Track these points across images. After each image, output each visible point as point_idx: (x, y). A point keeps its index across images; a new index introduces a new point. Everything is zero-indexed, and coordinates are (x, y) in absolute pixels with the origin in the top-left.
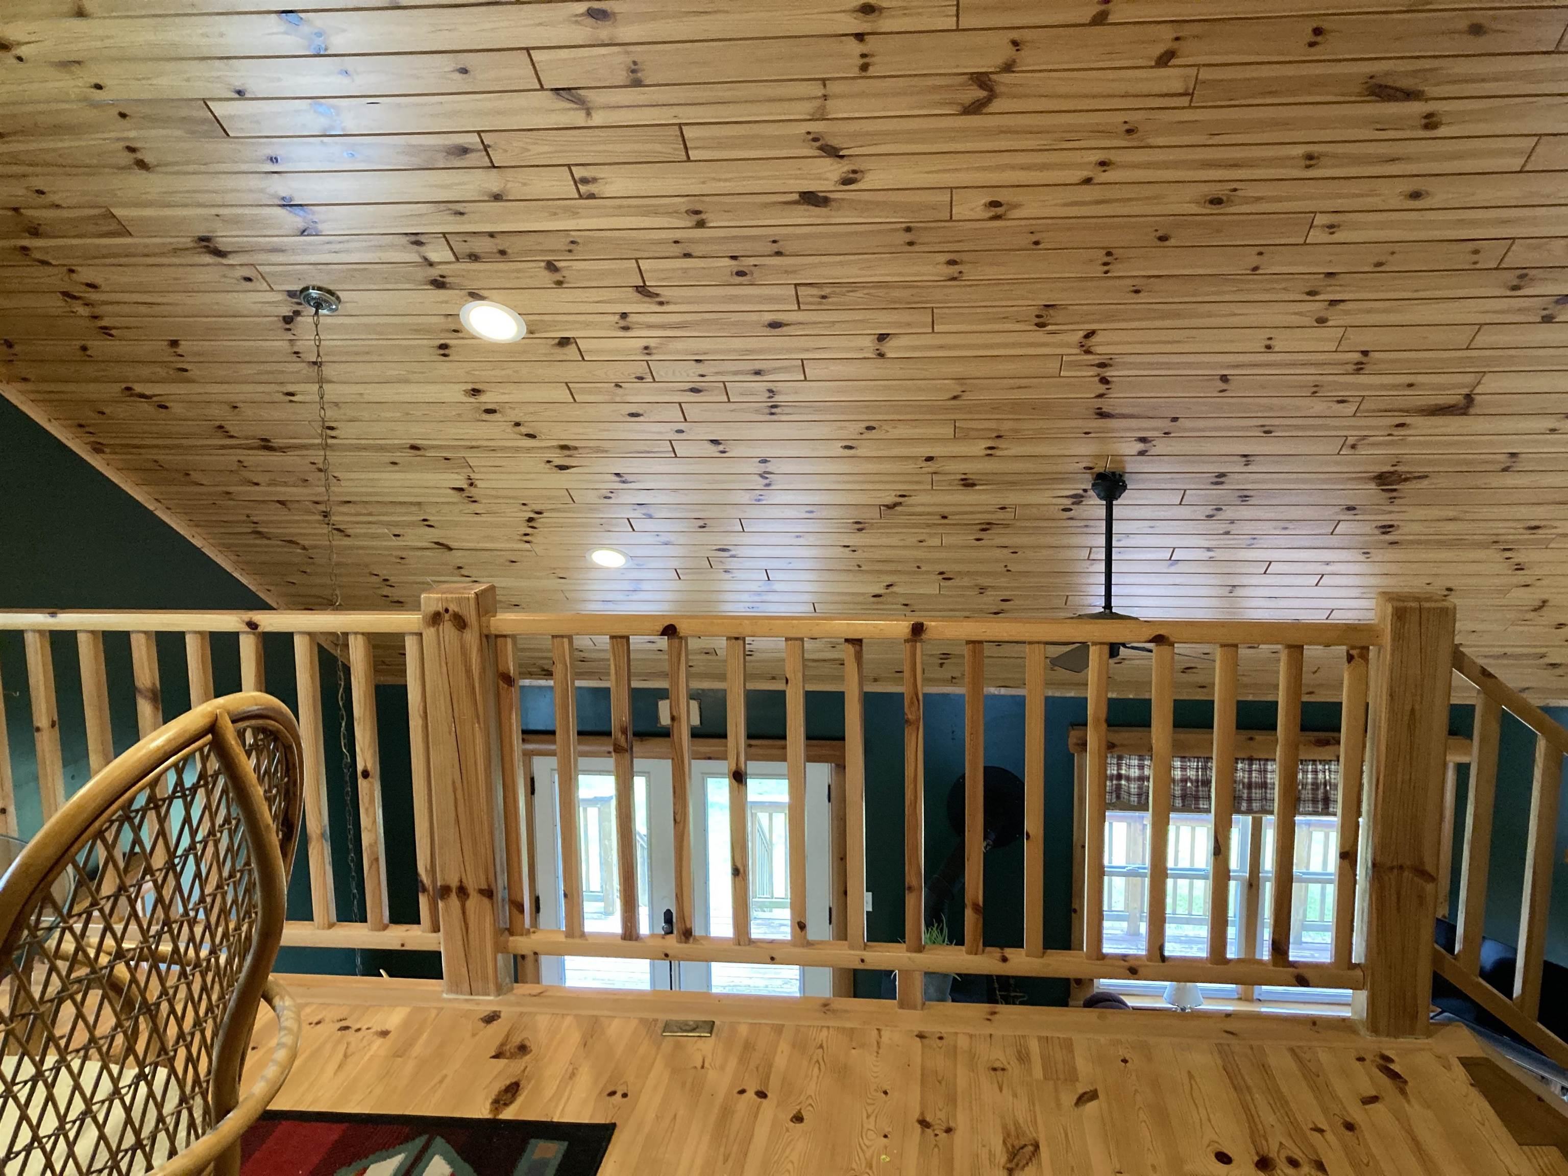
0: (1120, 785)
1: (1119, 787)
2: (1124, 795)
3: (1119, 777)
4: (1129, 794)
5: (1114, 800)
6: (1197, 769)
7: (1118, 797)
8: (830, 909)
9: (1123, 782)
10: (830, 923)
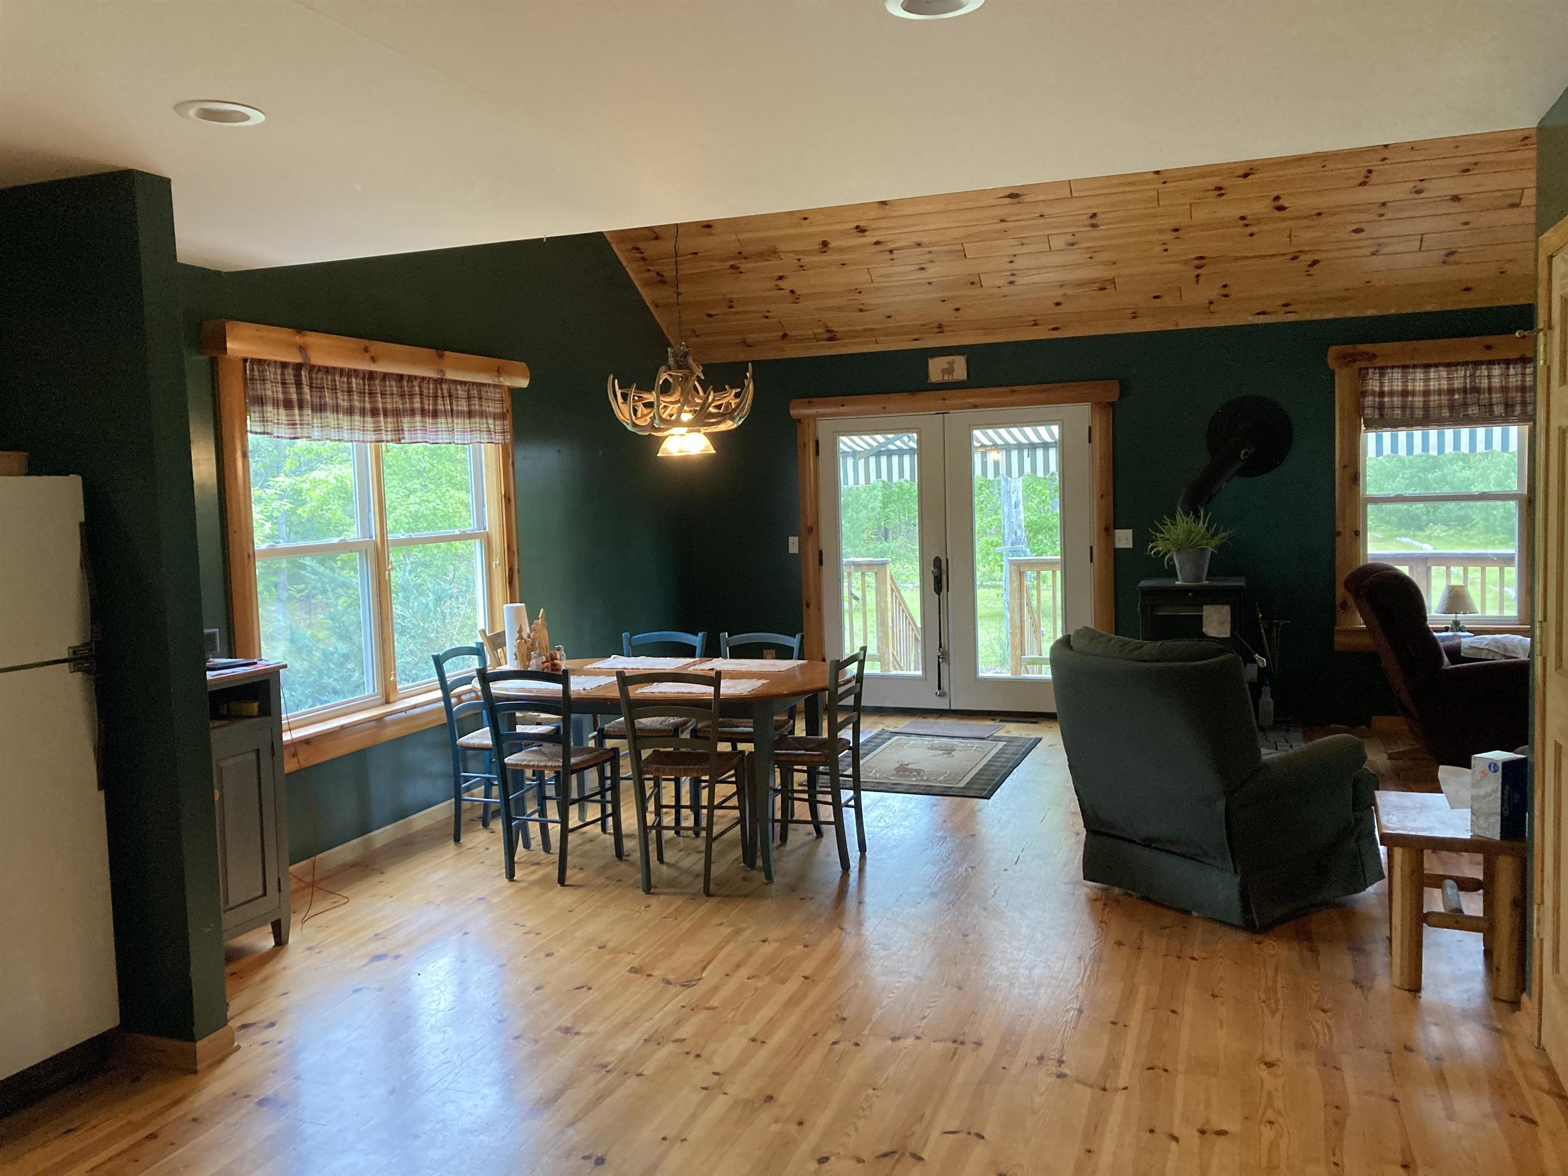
0: (1384, 402)
1: (1381, 407)
2: (1386, 411)
3: (1382, 394)
4: (1393, 408)
5: (1377, 416)
6: (1465, 377)
7: (1382, 415)
8: (1091, 548)
9: (1386, 399)
10: (1091, 561)
